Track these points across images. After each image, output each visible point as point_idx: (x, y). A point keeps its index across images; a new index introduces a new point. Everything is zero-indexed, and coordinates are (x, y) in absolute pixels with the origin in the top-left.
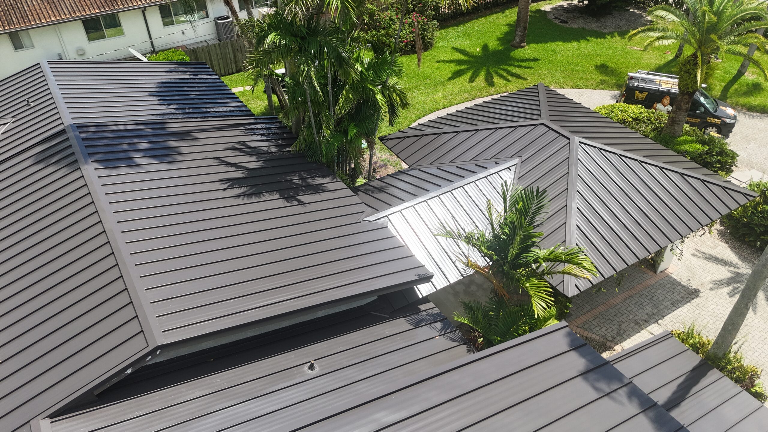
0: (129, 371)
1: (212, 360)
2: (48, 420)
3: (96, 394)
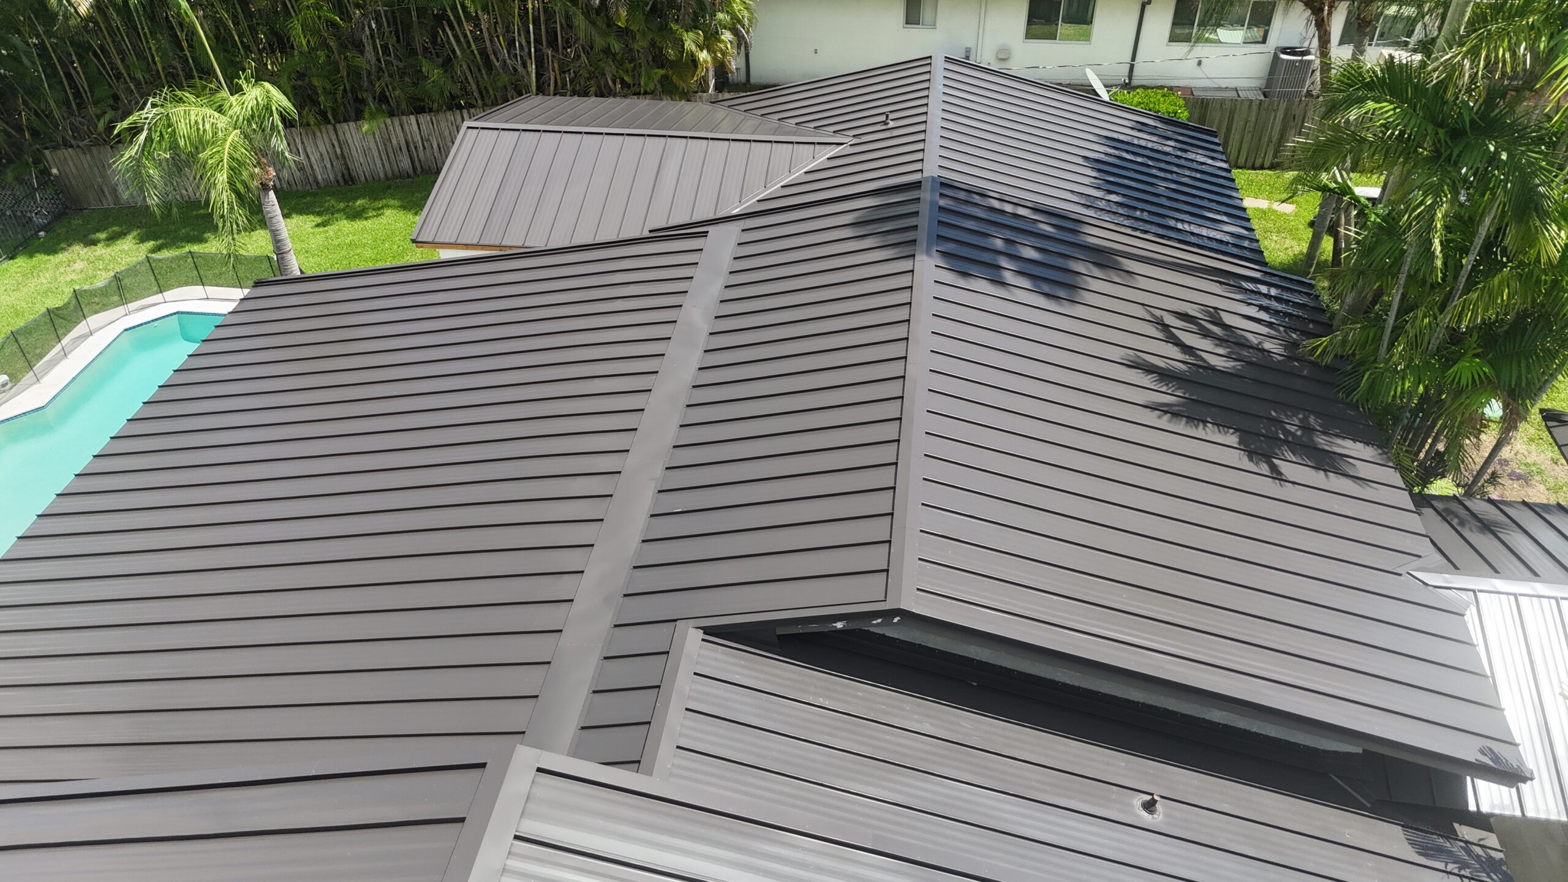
0: (839, 625)
1: (975, 684)
2: (700, 634)
3: (778, 633)
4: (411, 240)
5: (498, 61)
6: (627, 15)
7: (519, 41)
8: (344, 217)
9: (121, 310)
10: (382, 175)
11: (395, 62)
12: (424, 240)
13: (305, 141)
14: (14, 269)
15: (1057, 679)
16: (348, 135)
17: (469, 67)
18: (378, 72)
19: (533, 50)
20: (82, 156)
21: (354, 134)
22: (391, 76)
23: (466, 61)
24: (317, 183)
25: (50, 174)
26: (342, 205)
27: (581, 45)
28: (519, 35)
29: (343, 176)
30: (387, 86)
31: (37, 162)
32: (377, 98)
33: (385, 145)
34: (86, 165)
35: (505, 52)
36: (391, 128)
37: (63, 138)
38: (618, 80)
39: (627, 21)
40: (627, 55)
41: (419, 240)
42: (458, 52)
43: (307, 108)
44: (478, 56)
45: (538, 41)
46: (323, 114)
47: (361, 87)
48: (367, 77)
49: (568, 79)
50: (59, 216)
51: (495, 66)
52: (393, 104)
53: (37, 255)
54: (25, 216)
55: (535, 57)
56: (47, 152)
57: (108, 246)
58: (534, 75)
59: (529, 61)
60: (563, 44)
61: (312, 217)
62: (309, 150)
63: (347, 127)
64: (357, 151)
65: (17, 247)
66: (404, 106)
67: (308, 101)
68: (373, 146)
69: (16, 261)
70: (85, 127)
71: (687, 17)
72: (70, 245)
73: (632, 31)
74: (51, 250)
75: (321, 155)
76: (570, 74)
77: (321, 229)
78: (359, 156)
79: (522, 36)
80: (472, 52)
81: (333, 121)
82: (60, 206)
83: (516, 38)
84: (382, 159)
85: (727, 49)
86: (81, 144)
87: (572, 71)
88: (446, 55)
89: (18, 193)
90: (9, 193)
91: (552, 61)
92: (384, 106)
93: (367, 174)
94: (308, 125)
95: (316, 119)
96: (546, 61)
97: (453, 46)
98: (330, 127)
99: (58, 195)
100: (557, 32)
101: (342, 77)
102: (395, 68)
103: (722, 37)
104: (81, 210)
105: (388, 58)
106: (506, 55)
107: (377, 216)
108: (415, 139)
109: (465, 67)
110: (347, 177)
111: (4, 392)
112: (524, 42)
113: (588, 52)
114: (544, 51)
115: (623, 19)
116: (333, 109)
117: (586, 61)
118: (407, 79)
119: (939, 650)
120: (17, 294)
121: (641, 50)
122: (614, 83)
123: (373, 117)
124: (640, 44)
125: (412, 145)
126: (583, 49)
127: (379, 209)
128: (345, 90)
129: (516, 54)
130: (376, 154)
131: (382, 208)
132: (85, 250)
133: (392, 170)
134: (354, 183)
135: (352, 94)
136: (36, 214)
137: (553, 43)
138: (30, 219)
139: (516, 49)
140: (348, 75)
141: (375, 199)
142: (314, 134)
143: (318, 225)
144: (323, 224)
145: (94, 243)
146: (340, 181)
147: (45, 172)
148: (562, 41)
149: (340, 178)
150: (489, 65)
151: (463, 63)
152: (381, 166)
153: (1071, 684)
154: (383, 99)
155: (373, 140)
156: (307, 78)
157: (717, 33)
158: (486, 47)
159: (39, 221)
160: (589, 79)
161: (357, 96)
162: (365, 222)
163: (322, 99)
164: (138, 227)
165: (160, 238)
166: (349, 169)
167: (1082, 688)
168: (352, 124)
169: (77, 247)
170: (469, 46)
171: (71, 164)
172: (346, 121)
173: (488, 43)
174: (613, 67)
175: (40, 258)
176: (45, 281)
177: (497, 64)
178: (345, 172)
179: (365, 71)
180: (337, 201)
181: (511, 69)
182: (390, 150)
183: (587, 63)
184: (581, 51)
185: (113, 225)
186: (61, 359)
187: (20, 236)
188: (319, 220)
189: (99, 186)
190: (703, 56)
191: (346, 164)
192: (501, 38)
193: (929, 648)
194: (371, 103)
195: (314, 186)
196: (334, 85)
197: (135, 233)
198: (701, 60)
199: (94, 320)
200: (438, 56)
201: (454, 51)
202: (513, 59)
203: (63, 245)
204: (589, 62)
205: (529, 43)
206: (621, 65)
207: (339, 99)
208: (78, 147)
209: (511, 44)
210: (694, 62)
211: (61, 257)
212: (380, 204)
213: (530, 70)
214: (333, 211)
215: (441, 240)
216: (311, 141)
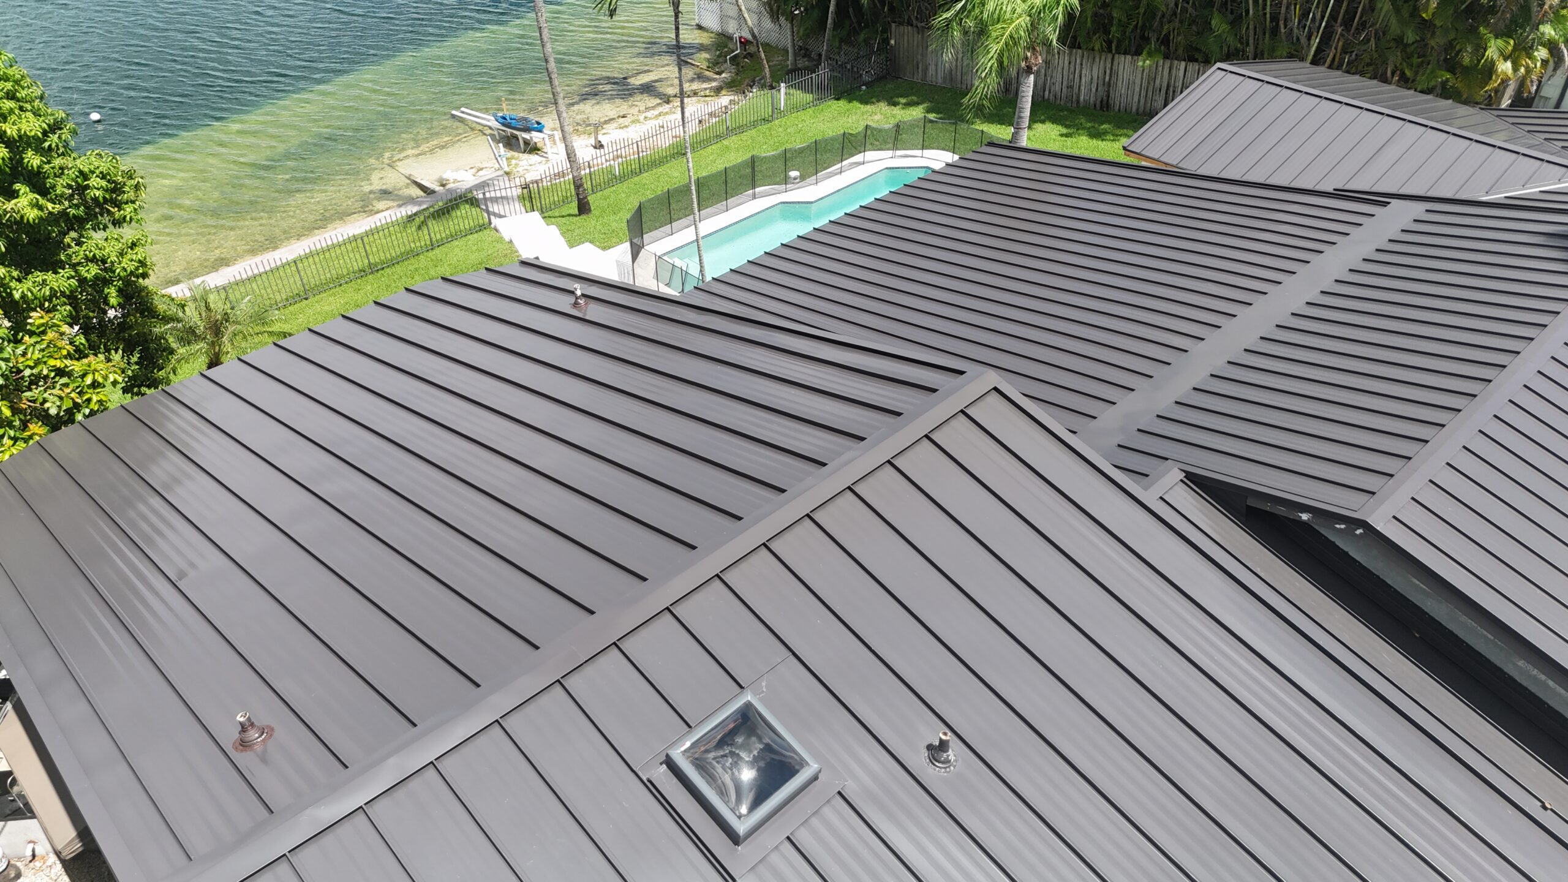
0: (1305, 517)
1: (1417, 635)
2: (1182, 475)
3: (1248, 504)
4: (1123, 147)
5: (1285, 28)
6: (1436, 8)
7: (1314, 14)
8: (1086, 134)
9: (890, 153)
10: (1134, 109)
11: (1190, 10)
12: (1134, 150)
13: (1084, 63)
14: (834, 107)
15: (1506, 670)
16: (1121, 67)
17: (1255, 28)
18: (1172, 15)
19: (1324, 24)
20: (915, 33)
21: (1126, 67)
22: (1181, 22)
23: (1254, 21)
24: (1078, 101)
25: (888, 43)
26: (1089, 125)
27: (1375, 30)
28: (1317, 7)
29: (1102, 101)
30: (1174, 29)
31: (885, 31)
32: (1161, 39)
33: (1149, 83)
34: (915, 43)
35: (1297, 20)
36: (1160, 69)
37: (909, 17)
38: (1398, 72)
39: (1433, 14)
40: (1419, 50)
41: (1129, 148)
42: (1251, 12)
43: (1097, 35)
44: (1268, 20)
45: (1333, 17)
46: (1109, 43)
47: (1151, 26)
48: (1160, 18)
49: (1346, 60)
50: (881, 78)
51: (1280, 32)
52: (1172, 47)
53: (855, 102)
54: (858, 72)
55: (1323, 33)
56: (893, 25)
57: (903, 109)
58: (1314, 49)
59: (1315, 34)
60: (1358, 25)
61: (1060, 128)
62: (1084, 72)
63: (1123, 59)
64: (1123, 82)
65: (844, 93)
66: (1180, 51)
67: (1102, 29)
68: (1138, 81)
69: (839, 102)
70: (928, 12)
71: (1501, 21)
72: (878, 101)
73: (1435, 25)
74: (864, 101)
75: (1092, 79)
76: (1351, 56)
77: (1064, 138)
78: (1122, 87)
79: (1320, 9)
80: (1265, 14)
81: (1114, 52)
82: (884, 71)
83: (1313, 9)
84: (1140, 95)
85: (1536, 67)
86: (919, 25)
87: (1354, 54)
88: (1239, 12)
89: (861, 53)
90: (856, 51)
91: (1339, 39)
92: (1163, 47)
93: (1122, 105)
94: (1093, 50)
95: (1102, 45)
96: (1333, 38)
97: (1249, 5)
98: (1110, 56)
99: (887, 61)
100: (1356, 13)
101: (1139, 14)
102: (1188, 16)
103: (1536, 54)
104: (898, 78)
105: (1186, 5)
106: (1296, 24)
107: (1113, 140)
108: (1177, 84)
109: (1251, 27)
110: (1105, 102)
111: (793, 183)
112: (1318, 16)
113: (1379, 37)
114: (1336, 28)
115: (1431, 11)
116: (1119, 41)
117: (1373, 46)
118: (1194, 28)
119: (1395, 589)
120: (829, 124)
121: (1436, 47)
122: (1393, 74)
123: (1150, 55)
124: (1437, 42)
125: (1171, 89)
126: (1376, 34)
127: (1117, 136)
128: (1136, 26)
129: (1305, 25)
130: (1137, 89)
131: (1121, 135)
132: (887, 108)
133: (1145, 108)
134: (1107, 110)
135: (1141, 31)
136: (866, 72)
137: (1347, 23)
138: (861, 75)
139: (1307, 21)
140: (1144, 14)
141: (1119, 127)
142: (1094, 59)
143: (1062, 135)
144: (1066, 135)
145: (895, 104)
146: (1097, 106)
147: (886, 41)
148: (1358, 22)
149: (1098, 103)
150: (1275, 31)
151: (1252, 23)
152: (1137, 101)
153: (1519, 681)
154: (1165, 41)
155: (1140, 75)
156: (1109, 8)
157: (1531, 47)
158: (1280, 13)
159: (866, 78)
160: (1368, 65)
161: (1144, 34)
162: (1100, 142)
163: (1113, 29)
164: (930, 101)
165: (941, 113)
166: (1109, 97)
167: (1529, 691)
168: (1129, 57)
169: (882, 104)
170: (1264, 8)
171: (906, 40)
172: (1125, 53)
173: (1283, 9)
174: (1400, 58)
175: (856, 104)
176: (850, 121)
177: (1283, 30)
178: (1105, 98)
179: (1161, 12)
180: (1087, 120)
181: (1295, 38)
182: (1151, 89)
183: (1373, 49)
184: (1373, 35)
185: (914, 94)
186: (836, 174)
187: (849, 86)
188: (1065, 131)
189: (917, 62)
190: (1505, 67)
191: (1108, 92)
192: (1298, 7)
193: (1387, 583)
194: (1153, 42)
195: (1075, 105)
196: (1128, 20)
197: (926, 105)
198: (1500, 70)
199: (870, 155)
200: (1232, 13)
201: (1247, 12)
202: (1301, 30)
203: (874, 100)
204: (1376, 48)
205: (1323, 17)
206: (1408, 58)
207: (1127, 33)
208: (917, 27)
209: (1305, 15)
210: (1490, 70)
211: (869, 108)
212: (1119, 132)
213: (1312, 42)
214: (1079, 128)
215: (1147, 154)
216: (1089, 64)
